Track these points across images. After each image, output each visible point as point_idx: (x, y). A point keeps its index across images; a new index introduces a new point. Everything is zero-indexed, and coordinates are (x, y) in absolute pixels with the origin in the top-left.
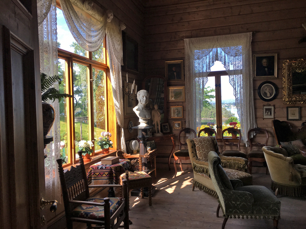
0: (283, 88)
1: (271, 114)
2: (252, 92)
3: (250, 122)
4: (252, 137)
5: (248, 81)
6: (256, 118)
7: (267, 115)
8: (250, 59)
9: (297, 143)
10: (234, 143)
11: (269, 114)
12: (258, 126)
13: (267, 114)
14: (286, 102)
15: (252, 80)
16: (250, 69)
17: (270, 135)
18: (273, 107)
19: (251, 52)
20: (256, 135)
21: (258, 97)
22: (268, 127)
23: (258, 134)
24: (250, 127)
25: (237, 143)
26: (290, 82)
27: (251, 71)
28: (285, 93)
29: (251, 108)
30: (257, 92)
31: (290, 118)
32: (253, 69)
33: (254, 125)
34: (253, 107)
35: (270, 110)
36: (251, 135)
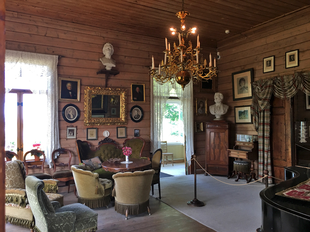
0: (84, 111)
2: (57, 113)
3: (55, 143)
4: (56, 157)
5: (54, 103)
6: (60, 139)
7: (70, 135)
8: (55, 81)
9: (95, 160)
10: (38, 166)
11: (72, 134)
12: (62, 147)
14: (87, 124)
15: (57, 101)
16: (55, 91)
17: (72, 155)
19: (57, 74)
20: (59, 155)
21: (62, 119)
22: (71, 147)
23: (61, 155)
24: (55, 148)
25: (40, 165)
26: (90, 106)
27: (57, 93)
28: (86, 115)
29: (56, 129)
30: (61, 113)
31: (89, 138)
32: (58, 91)
33: (58, 146)
34: (58, 128)
35: (73, 131)
36: (55, 156)
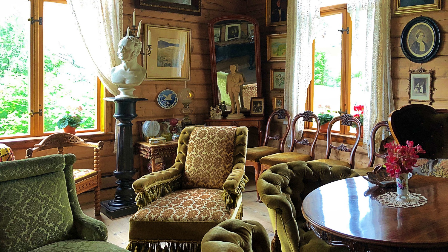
1: (424, 91)
2: (388, 41)
6: (396, 98)
7: (417, 93)
11: (421, 91)
13: (418, 91)
18: (429, 76)
21: (401, 53)
